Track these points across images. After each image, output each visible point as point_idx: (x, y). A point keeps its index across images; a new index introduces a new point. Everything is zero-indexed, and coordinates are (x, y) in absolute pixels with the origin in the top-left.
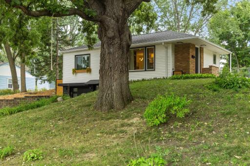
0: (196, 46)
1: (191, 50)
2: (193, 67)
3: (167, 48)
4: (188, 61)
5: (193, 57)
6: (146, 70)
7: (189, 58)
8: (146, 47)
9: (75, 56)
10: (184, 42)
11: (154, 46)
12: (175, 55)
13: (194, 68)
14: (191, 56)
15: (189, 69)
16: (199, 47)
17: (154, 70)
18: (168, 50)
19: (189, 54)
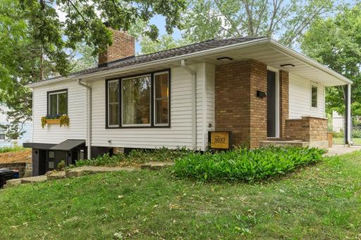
0: (269, 68)
1: (253, 78)
2: (262, 119)
3: (195, 74)
4: (247, 107)
5: (259, 94)
6: (153, 126)
7: (248, 98)
8: (152, 73)
9: (48, 93)
10: (236, 57)
11: (169, 70)
12: (217, 91)
13: (264, 122)
14: (253, 94)
15: (249, 126)
16: (276, 70)
17: (169, 127)
18: (199, 79)
19: (248, 87)
